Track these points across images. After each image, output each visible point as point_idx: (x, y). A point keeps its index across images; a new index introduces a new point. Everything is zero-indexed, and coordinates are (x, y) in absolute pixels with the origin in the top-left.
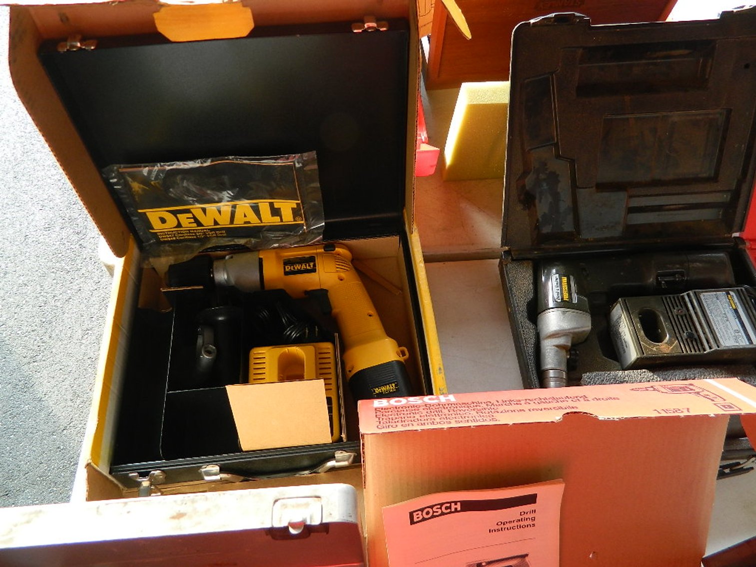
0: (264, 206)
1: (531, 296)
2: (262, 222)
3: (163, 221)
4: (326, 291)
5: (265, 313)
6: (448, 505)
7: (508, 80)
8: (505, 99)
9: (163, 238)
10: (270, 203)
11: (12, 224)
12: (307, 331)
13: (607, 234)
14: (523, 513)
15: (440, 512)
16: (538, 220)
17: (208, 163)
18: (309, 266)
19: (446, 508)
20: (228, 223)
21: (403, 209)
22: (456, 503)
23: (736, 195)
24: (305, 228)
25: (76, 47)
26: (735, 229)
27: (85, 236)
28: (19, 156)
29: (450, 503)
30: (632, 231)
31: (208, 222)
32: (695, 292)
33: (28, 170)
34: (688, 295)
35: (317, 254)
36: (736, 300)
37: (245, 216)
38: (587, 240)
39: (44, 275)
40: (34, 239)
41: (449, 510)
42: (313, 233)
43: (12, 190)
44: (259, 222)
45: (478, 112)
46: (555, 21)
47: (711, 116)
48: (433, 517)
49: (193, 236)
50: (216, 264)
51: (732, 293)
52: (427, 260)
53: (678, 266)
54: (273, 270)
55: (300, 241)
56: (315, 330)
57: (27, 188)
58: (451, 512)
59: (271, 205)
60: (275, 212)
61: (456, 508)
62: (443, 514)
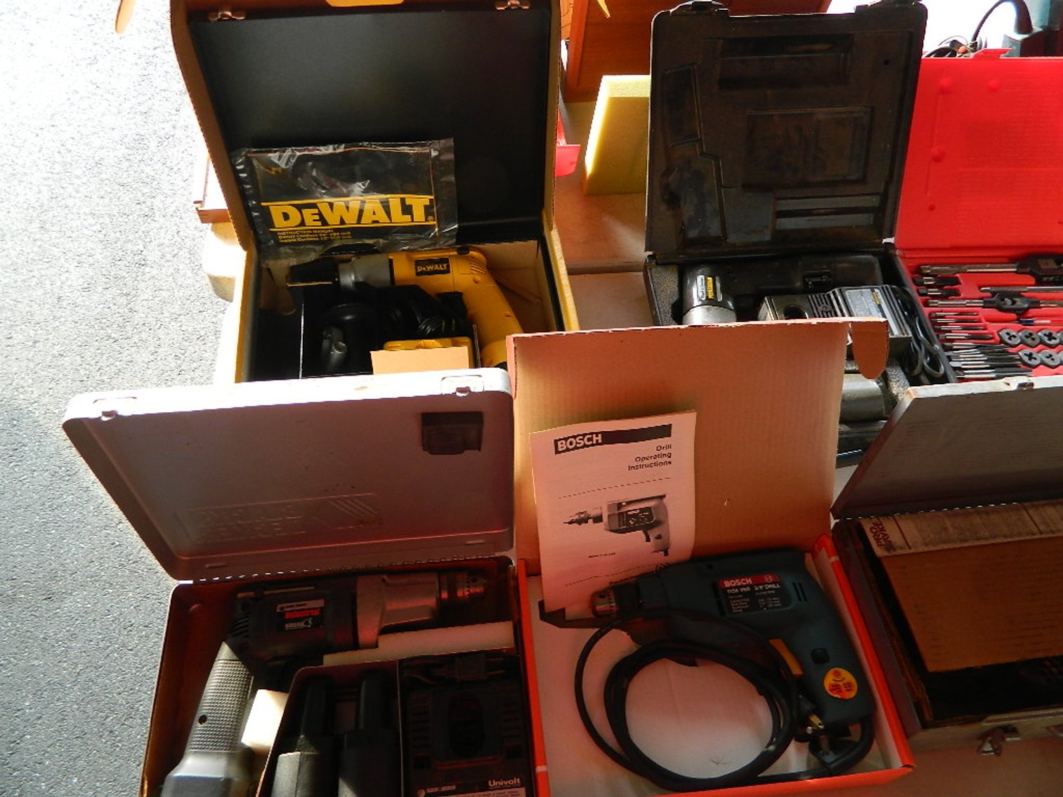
0: (394, 200)
1: (675, 298)
2: (391, 223)
3: (286, 216)
4: (461, 294)
5: (399, 313)
6: (590, 436)
7: (649, 74)
8: (646, 92)
9: (283, 239)
10: (401, 198)
11: (40, 283)
12: (444, 324)
13: (755, 238)
14: (659, 448)
15: (582, 443)
16: (683, 224)
17: (341, 149)
18: (443, 267)
19: (589, 440)
20: (355, 222)
21: (542, 210)
22: (597, 434)
23: (884, 197)
24: (437, 230)
25: (227, 16)
26: (885, 233)
27: (136, 298)
28: (46, 202)
29: (592, 434)
30: (782, 236)
31: (333, 220)
32: (840, 290)
33: (59, 219)
34: (834, 293)
35: (450, 256)
36: (880, 297)
37: (374, 214)
38: (734, 245)
39: (85, 345)
40: (70, 301)
41: (591, 442)
42: (445, 237)
43: (39, 243)
44: (389, 221)
45: (621, 106)
46: (693, 10)
47: (856, 115)
48: (576, 448)
49: (316, 237)
50: (341, 266)
51: (876, 290)
52: (571, 272)
53: (825, 266)
54: (404, 270)
55: (432, 244)
56: (452, 323)
57: (57, 241)
58: (593, 445)
59: (403, 200)
60: (407, 210)
61: (597, 441)
62: (585, 446)
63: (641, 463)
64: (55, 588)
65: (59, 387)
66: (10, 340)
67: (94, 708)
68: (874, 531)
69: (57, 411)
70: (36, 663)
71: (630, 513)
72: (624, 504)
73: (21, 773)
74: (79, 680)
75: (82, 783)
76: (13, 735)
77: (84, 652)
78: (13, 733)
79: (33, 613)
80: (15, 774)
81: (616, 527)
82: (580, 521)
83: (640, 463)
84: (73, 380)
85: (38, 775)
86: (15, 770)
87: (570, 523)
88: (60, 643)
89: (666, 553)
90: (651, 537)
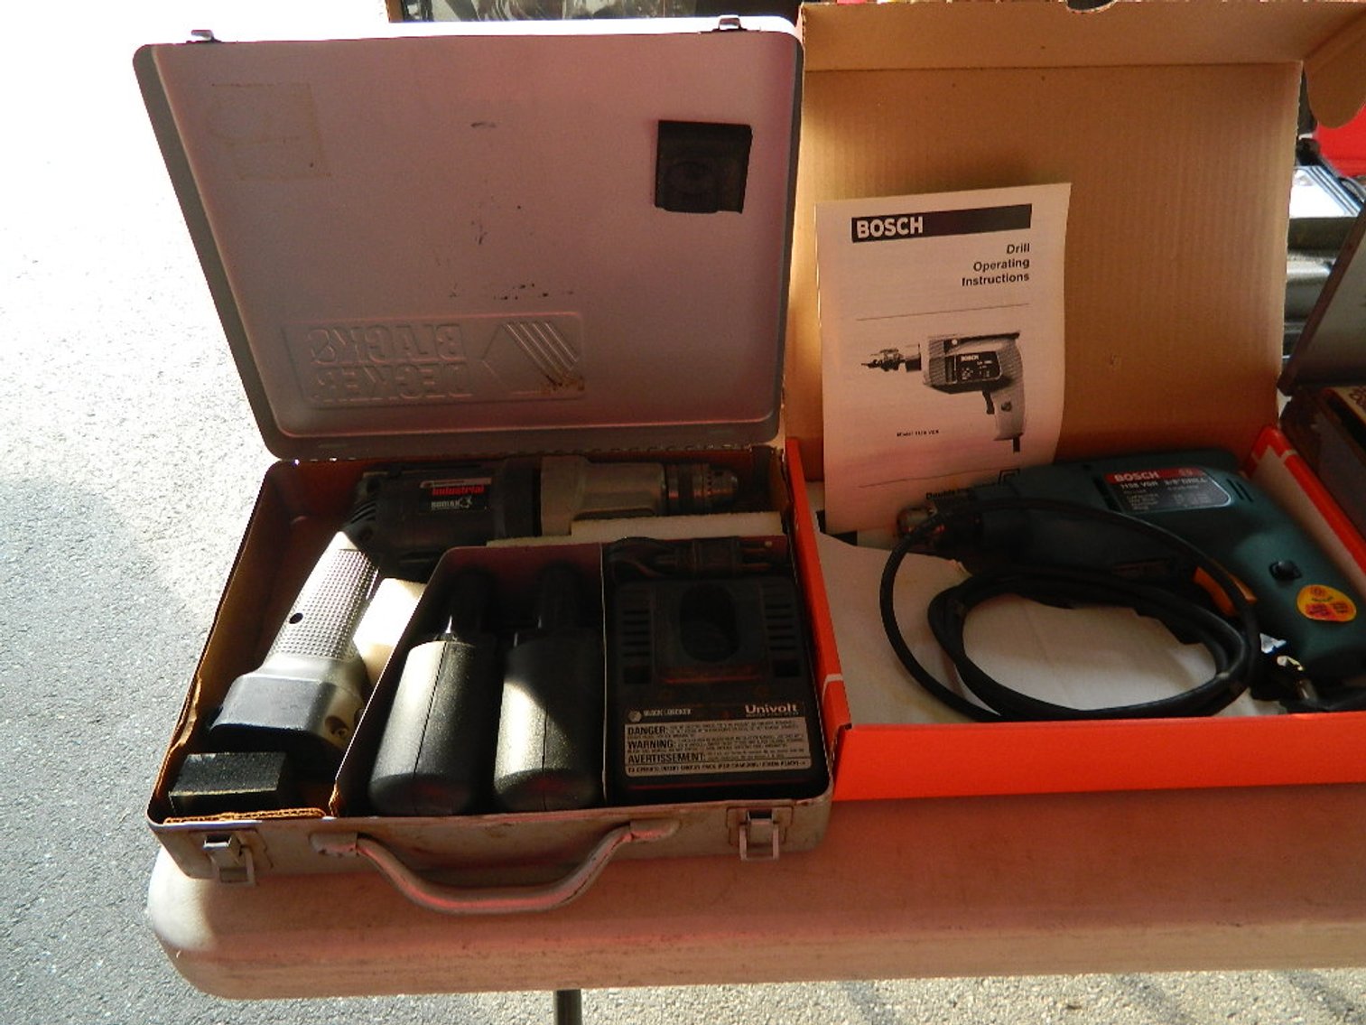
6: (906, 220)
14: (1011, 250)
15: (893, 232)
19: (904, 226)
22: (916, 216)
29: (908, 216)
41: (906, 232)
48: (884, 237)
58: (909, 236)
61: (916, 229)
62: (898, 236)
63: (983, 276)
64: (106, 707)
65: (146, 470)
66: (93, 417)
67: (140, 866)
68: (1356, 397)
69: (139, 498)
70: (68, 802)
71: (963, 359)
72: (955, 342)
73: (26, 949)
74: (123, 828)
75: (109, 968)
76: (22, 897)
77: (136, 792)
78: (23, 895)
79: (74, 739)
80: (17, 950)
81: (943, 381)
82: (890, 365)
83: (980, 273)
84: (165, 464)
85: (49, 953)
86: (17, 944)
87: (873, 365)
88: (105, 778)
89: (1017, 447)
90: (995, 405)
